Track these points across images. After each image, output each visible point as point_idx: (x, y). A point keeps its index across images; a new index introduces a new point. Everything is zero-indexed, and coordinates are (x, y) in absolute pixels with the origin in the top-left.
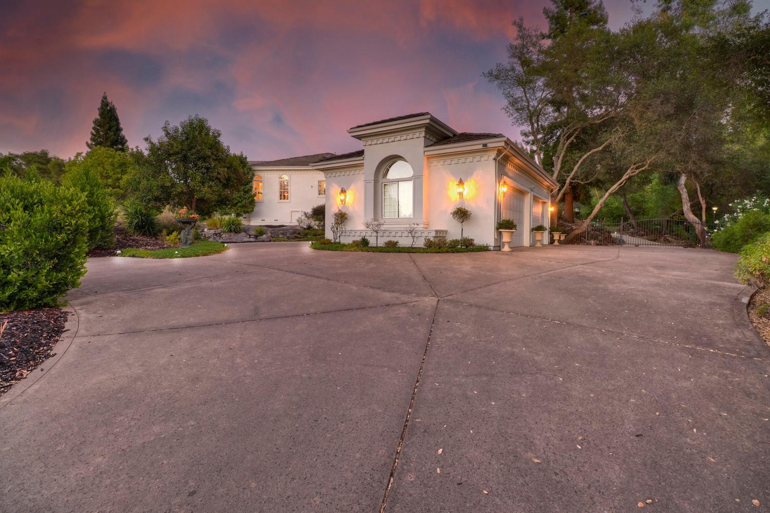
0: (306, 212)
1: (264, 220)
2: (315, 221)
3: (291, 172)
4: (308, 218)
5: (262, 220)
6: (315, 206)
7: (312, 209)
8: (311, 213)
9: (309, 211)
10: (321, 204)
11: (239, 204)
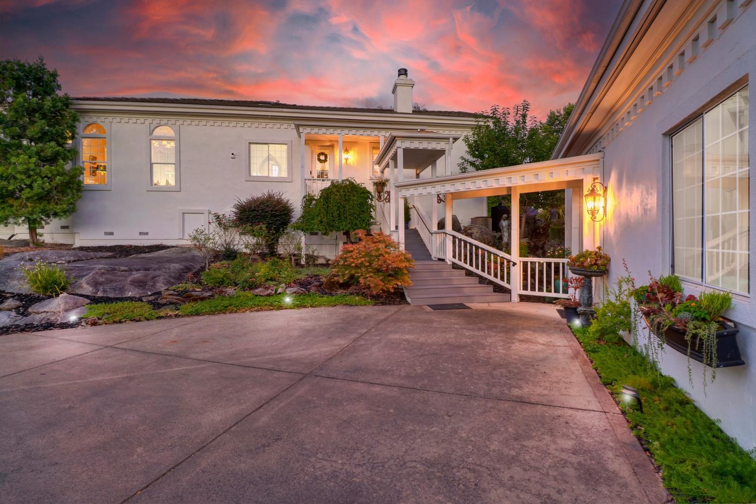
0: (220, 213)
1: (112, 234)
2: (241, 234)
3: (180, 121)
4: (226, 228)
5: (106, 234)
6: (244, 199)
7: (236, 207)
8: (233, 217)
9: (229, 211)
10: (260, 195)
11: (26, 193)
